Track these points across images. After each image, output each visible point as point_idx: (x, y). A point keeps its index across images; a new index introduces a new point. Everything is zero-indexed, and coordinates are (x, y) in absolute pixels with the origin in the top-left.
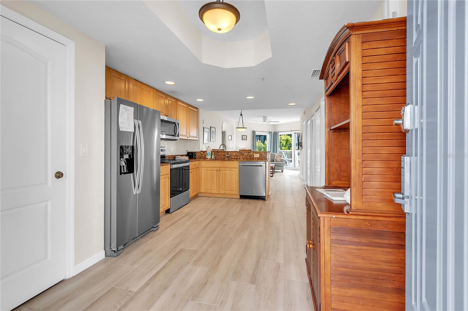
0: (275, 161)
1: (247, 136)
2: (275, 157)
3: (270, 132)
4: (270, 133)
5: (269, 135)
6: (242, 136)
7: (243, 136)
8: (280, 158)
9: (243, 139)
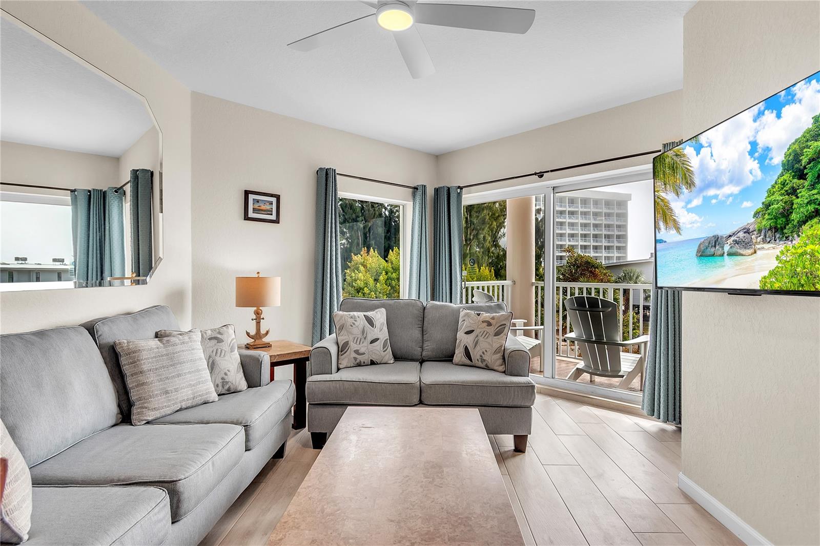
0: (459, 356)
1: (278, 197)
2: (460, 335)
3: (416, 188)
4: (419, 193)
5: (410, 204)
6: (247, 193)
7: (251, 197)
8: (496, 342)
9: (251, 214)
